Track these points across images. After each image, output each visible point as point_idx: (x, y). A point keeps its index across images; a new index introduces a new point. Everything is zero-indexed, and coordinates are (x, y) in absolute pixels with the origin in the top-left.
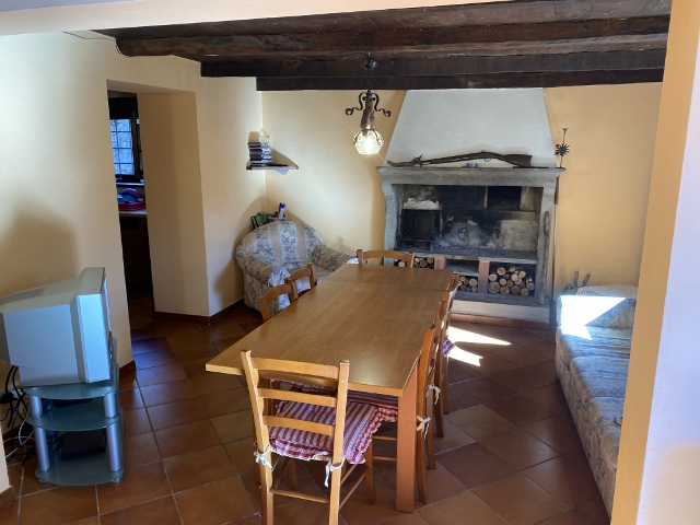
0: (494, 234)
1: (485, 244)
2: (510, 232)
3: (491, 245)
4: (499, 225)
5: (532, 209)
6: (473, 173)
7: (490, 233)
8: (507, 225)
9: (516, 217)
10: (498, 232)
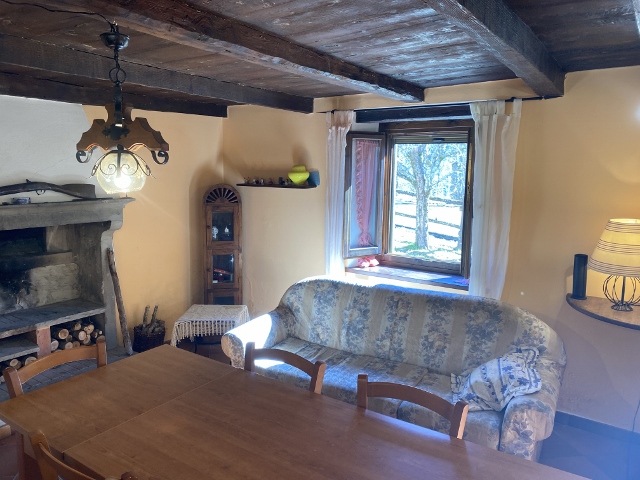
0: (23, 290)
1: (11, 306)
2: (44, 282)
3: (21, 305)
4: (28, 277)
5: (66, 249)
6: (24, 211)
7: (16, 289)
8: (38, 275)
9: (50, 262)
10: (28, 285)
